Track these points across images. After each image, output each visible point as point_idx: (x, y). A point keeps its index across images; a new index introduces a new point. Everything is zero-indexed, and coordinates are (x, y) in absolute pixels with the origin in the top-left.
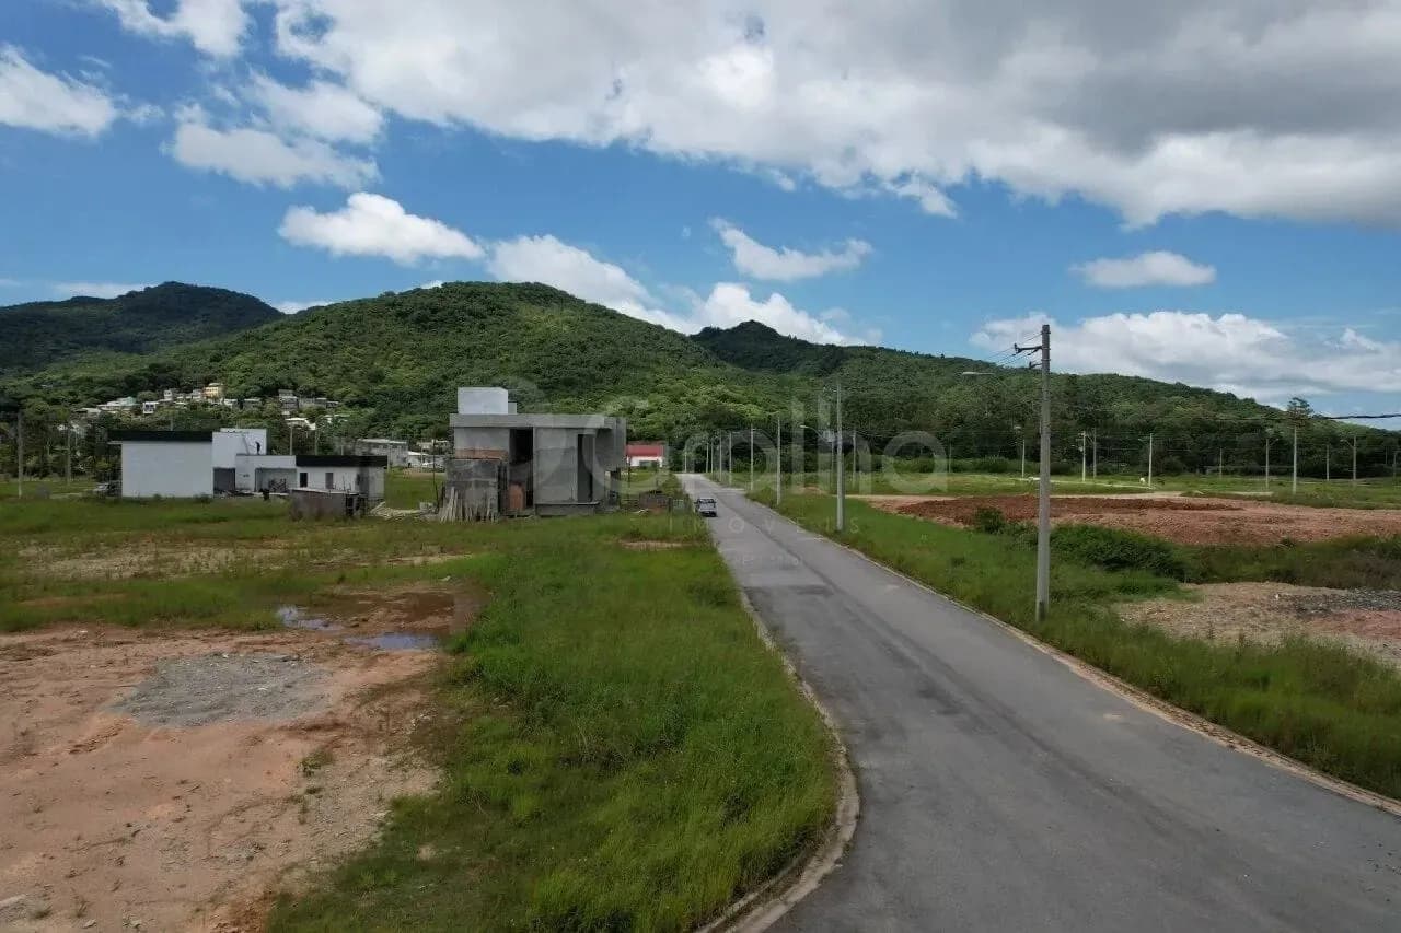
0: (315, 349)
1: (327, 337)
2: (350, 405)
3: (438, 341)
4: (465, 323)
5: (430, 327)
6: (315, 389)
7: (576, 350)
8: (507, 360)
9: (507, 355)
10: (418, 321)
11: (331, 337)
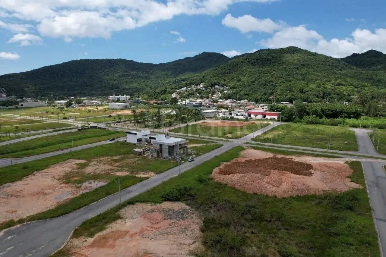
0: (226, 73)
1: (229, 69)
2: (231, 88)
3: (257, 69)
4: (265, 63)
5: (256, 65)
6: (224, 84)
7: (295, 70)
8: (274, 74)
9: (274, 72)
10: (252, 63)
11: (230, 70)
